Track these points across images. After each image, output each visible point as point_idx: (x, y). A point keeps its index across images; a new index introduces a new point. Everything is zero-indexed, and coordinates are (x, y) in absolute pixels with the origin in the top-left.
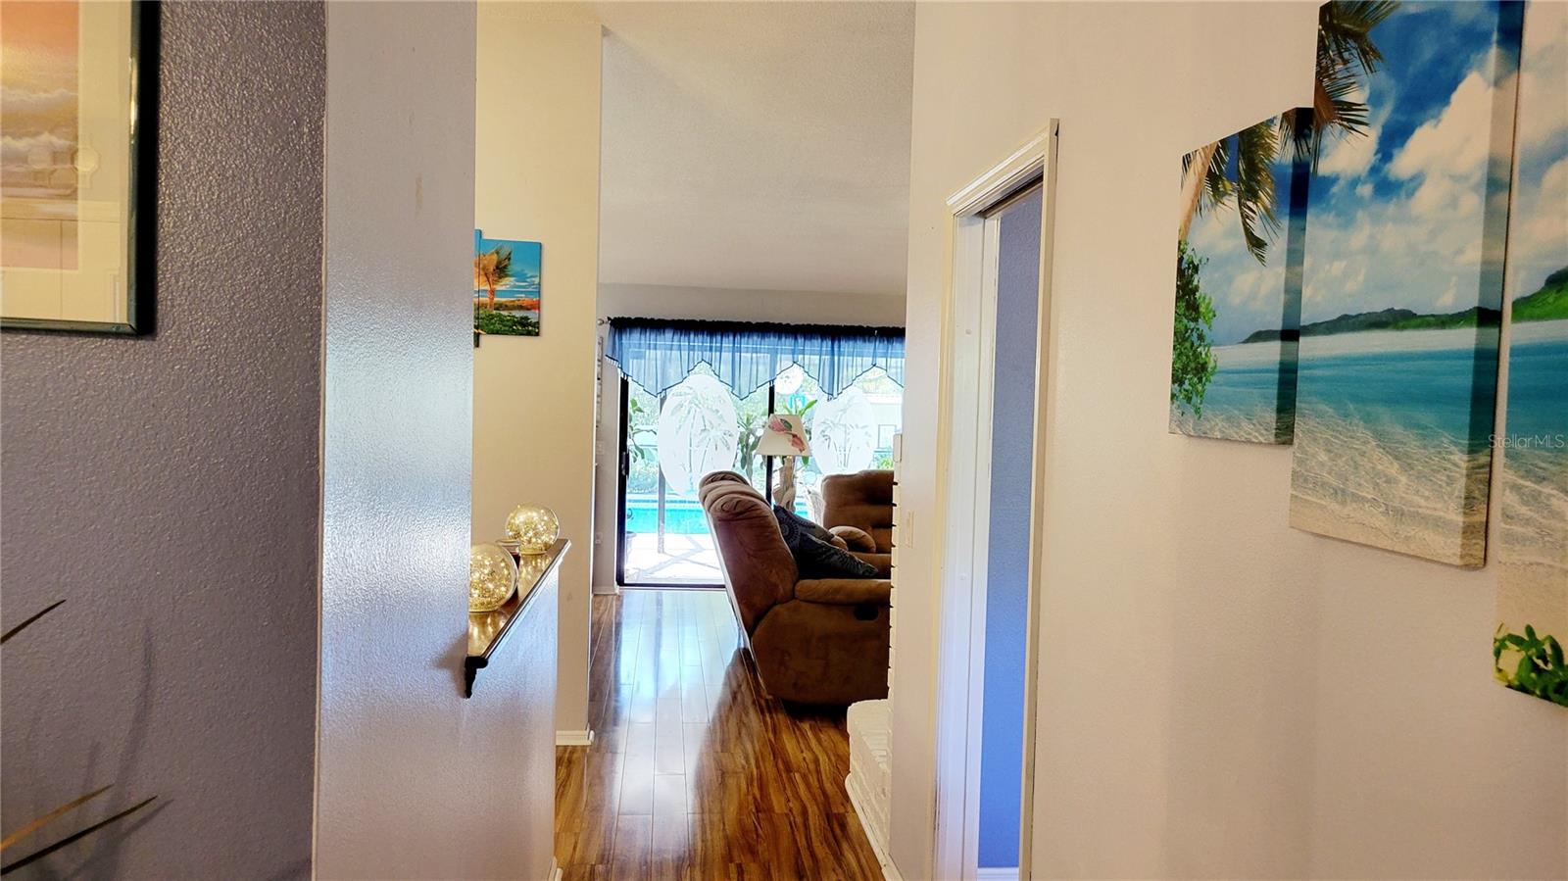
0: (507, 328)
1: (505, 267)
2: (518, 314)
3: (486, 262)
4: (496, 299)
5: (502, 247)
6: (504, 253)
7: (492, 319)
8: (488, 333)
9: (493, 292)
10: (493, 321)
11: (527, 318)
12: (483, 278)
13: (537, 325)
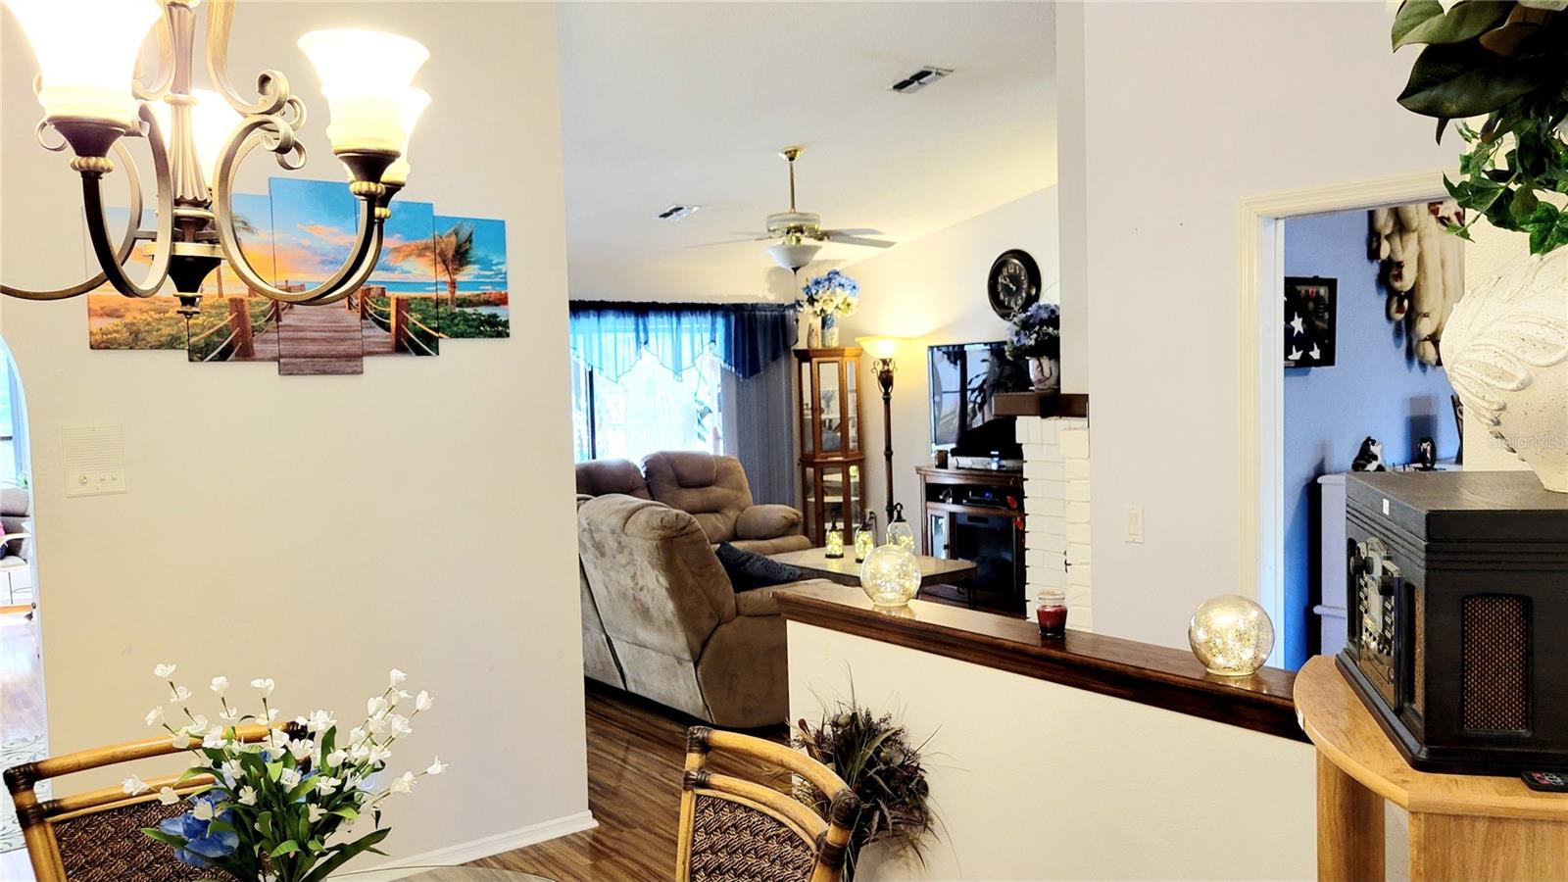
0: (473, 330)
1: (466, 251)
2: (485, 311)
3: (443, 246)
4: (458, 293)
5: (461, 225)
6: (464, 234)
7: (455, 318)
8: (451, 337)
9: (453, 284)
10: (456, 321)
11: (495, 316)
12: (440, 267)
13: (506, 324)
